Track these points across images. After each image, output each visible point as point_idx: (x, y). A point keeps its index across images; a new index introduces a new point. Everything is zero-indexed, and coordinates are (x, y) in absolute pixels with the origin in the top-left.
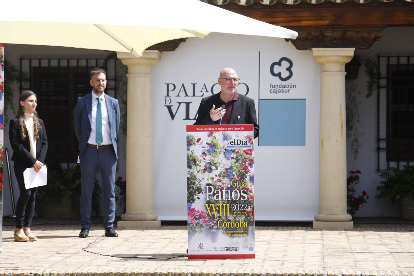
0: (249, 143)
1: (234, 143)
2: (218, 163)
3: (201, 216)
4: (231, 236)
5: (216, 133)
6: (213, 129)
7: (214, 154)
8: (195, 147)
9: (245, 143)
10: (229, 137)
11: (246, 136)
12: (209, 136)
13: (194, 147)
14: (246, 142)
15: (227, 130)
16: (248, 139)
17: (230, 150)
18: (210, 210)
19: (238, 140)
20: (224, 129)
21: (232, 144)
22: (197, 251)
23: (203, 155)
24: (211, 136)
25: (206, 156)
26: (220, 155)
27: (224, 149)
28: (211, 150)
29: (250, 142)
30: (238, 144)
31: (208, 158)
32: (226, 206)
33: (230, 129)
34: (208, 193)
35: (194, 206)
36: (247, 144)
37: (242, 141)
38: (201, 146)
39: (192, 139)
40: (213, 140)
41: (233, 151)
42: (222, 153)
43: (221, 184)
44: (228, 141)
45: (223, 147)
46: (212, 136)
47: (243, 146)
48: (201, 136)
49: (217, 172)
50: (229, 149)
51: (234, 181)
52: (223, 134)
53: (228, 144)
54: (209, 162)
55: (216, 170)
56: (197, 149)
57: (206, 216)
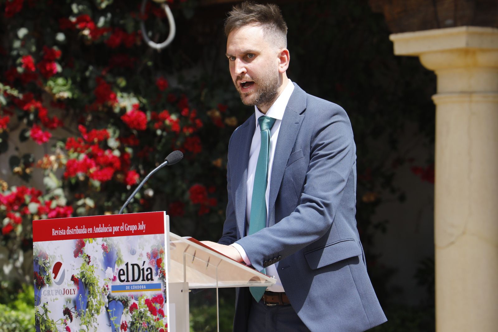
45: (105, 290)
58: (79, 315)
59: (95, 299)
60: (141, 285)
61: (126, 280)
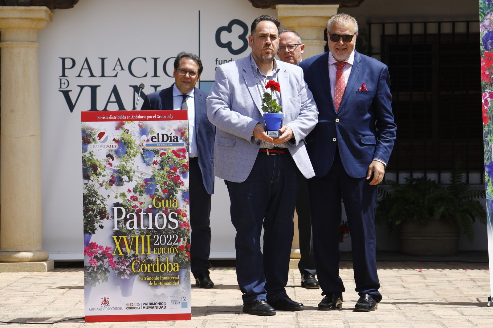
0: (181, 139)
1: (157, 140)
2: (132, 171)
3: (105, 254)
4: (154, 286)
5: (128, 123)
6: (124, 117)
7: (125, 157)
8: (96, 146)
9: (175, 140)
10: (149, 130)
11: (176, 128)
12: (117, 129)
13: (94, 147)
14: (177, 137)
15: (146, 120)
16: (180, 133)
17: (152, 150)
18: (119, 245)
19: (163, 135)
20: (142, 117)
21: (154, 140)
22: (100, 309)
23: (108, 158)
24: (120, 129)
25: (113, 159)
26: (135, 159)
27: (141, 149)
28: (120, 150)
29: (183, 138)
30: (163, 141)
31: (116, 163)
32: (146, 238)
33: (151, 117)
34: (116, 219)
35: (94, 239)
36: (177, 141)
37: (169, 135)
38: (105, 144)
39: (91, 133)
40: (124, 135)
41: (156, 152)
42: (139, 156)
43: (137, 203)
44: (147, 135)
45: (140, 146)
46: (122, 128)
47: (171, 144)
48: (105, 129)
49: (131, 185)
50: (150, 148)
51: (158, 199)
52: (139, 125)
53: (148, 140)
54: (118, 169)
55: (129, 182)
56: (99, 149)
57: (114, 254)
58: (120, 157)
59: (133, 150)
60: (169, 144)
61: (157, 141)
